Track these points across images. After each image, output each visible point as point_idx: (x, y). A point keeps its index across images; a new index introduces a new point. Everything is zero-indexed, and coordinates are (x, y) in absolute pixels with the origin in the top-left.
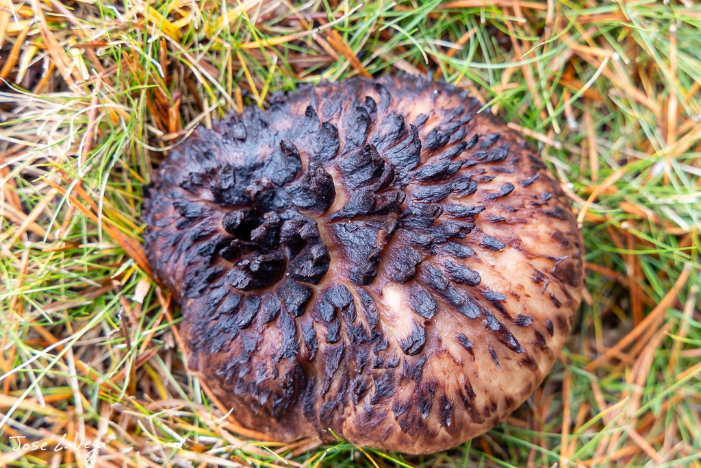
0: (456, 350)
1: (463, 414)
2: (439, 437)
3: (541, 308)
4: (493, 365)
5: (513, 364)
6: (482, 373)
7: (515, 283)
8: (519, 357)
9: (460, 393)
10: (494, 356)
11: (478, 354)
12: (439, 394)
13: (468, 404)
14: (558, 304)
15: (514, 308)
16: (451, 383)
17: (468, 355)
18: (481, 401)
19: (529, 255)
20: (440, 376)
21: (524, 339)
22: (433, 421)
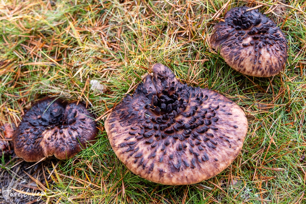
0: (248, 53)
1: (238, 62)
2: (231, 61)
3: (263, 66)
4: (249, 61)
5: (252, 65)
6: (247, 60)
7: (265, 57)
8: (253, 65)
9: (242, 58)
10: (251, 61)
11: (250, 57)
12: (239, 55)
13: (241, 61)
14: (266, 69)
15: (261, 59)
16: (242, 55)
17: (248, 55)
18: (242, 63)
19: (270, 59)
20: (242, 53)
21: (257, 65)
22: (234, 58)
